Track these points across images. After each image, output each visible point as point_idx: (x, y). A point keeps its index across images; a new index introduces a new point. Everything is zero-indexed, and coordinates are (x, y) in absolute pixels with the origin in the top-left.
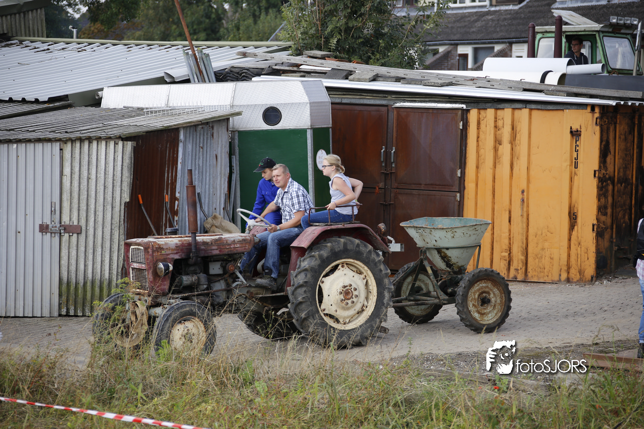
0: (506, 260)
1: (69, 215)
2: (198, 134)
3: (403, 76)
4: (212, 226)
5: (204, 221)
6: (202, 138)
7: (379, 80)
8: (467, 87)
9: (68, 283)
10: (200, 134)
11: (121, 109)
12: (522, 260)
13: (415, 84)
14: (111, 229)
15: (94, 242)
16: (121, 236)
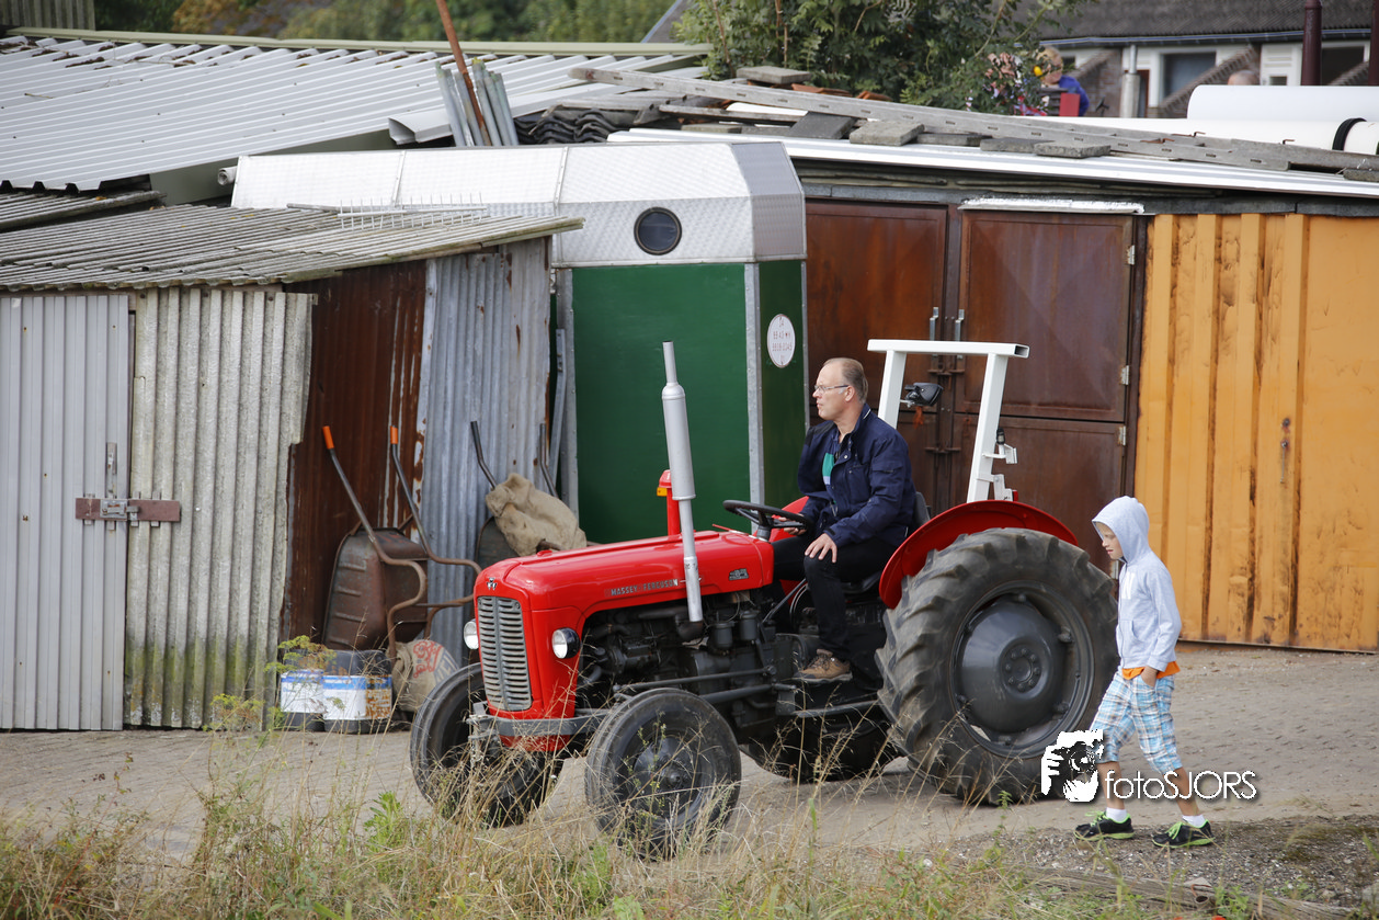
0: (1243, 595)
1: (150, 475)
2: (473, 275)
3: (986, 132)
4: (507, 504)
5: (487, 493)
6: (482, 285)
7: (925, 140)
8: (1147, 160)
9: (148, 647)
10: (478, 276)
11: (280, 212)
12: (1282, 594)
13: (1017, 151)
14: (256, 512)
15: (213, 543)
16: (279, 530)
